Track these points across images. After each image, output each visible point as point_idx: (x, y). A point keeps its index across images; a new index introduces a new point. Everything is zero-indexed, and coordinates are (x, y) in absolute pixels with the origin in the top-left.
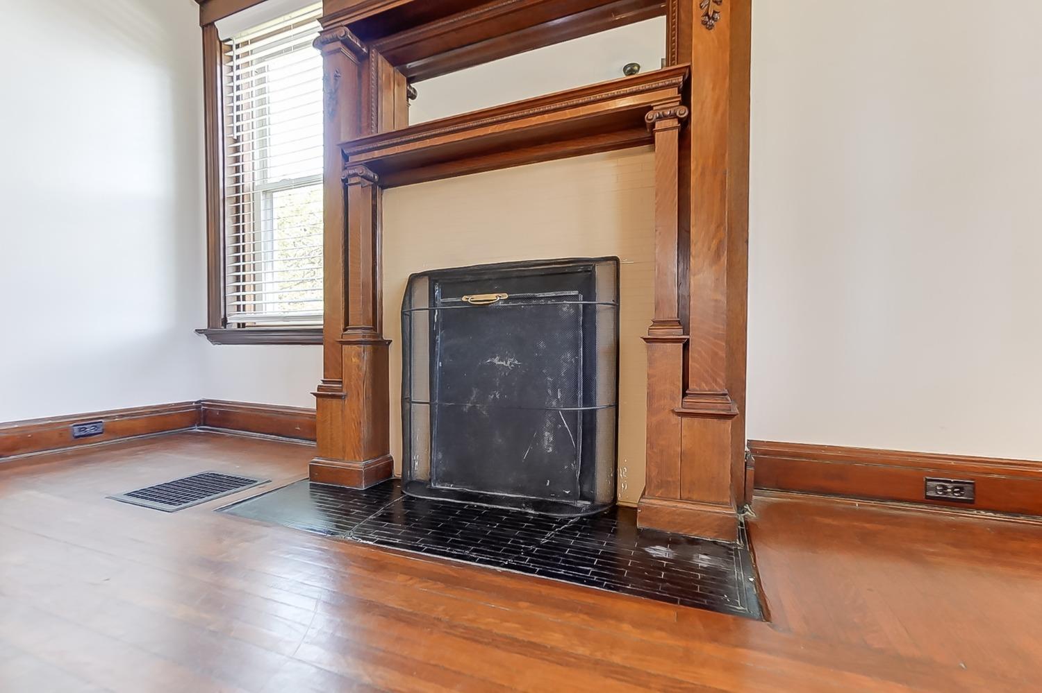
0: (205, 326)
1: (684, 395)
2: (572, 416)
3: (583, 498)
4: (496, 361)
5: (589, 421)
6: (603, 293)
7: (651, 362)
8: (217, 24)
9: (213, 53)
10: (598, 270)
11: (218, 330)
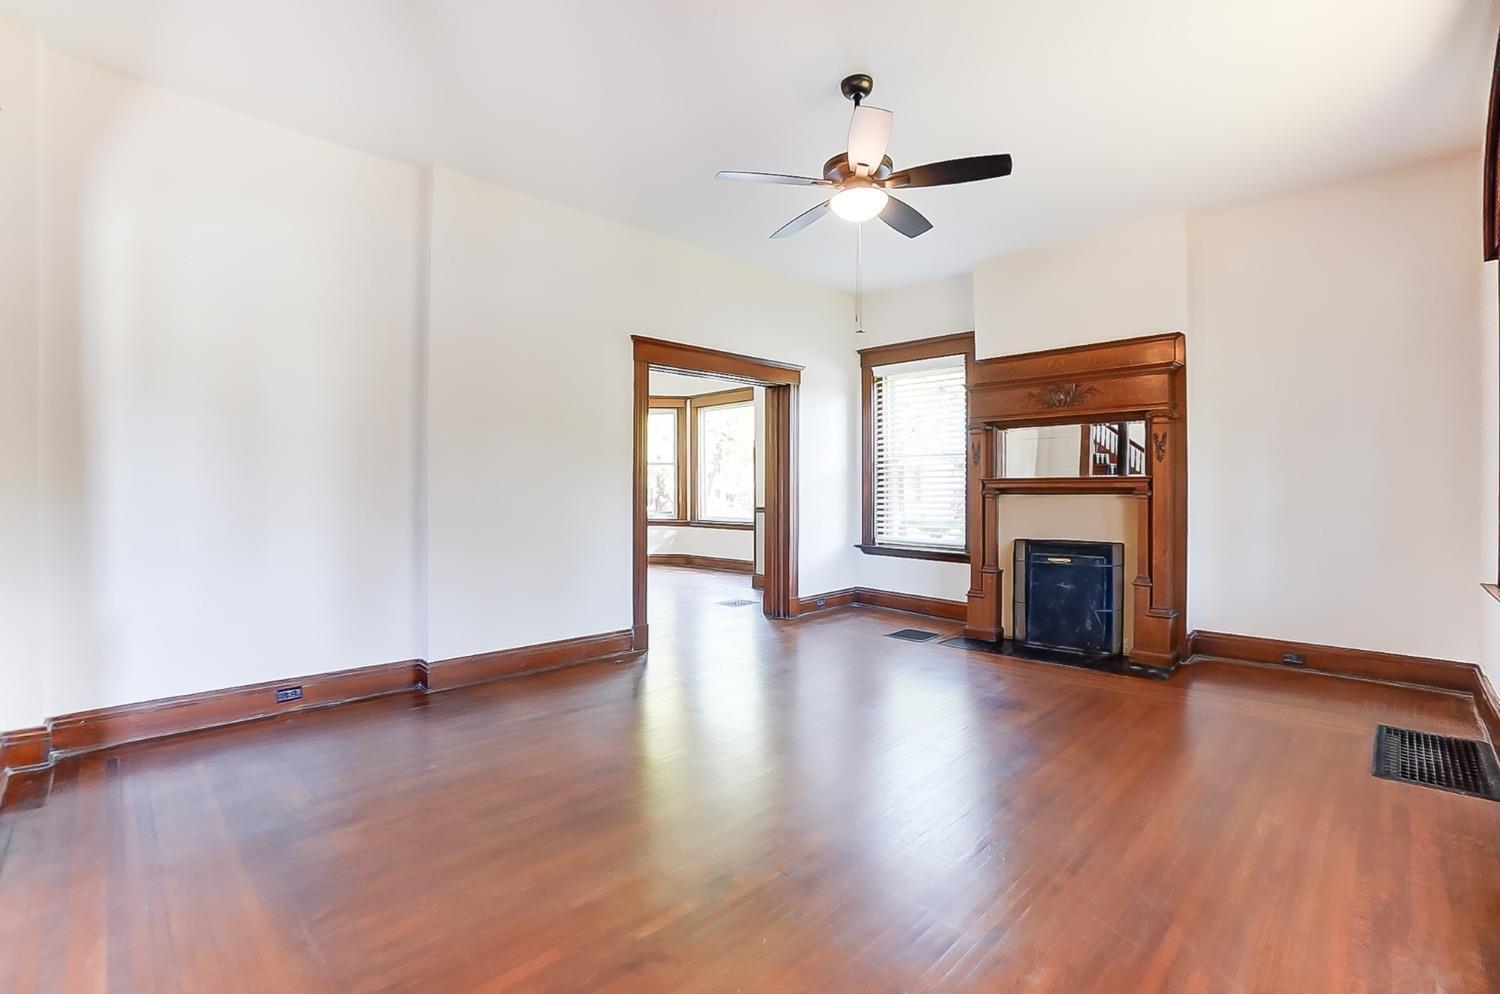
0: (860, 543)
1: (1151, 608)
2: (1101, 615)
3: (1106, 650)
4: (1062, 585)
5: (1109, 616)
6: (1116, 560)
7: (1136, 593)
8: (873, 368)
9: (869, 382)
10: (1114, 548)
11: (869, 546)
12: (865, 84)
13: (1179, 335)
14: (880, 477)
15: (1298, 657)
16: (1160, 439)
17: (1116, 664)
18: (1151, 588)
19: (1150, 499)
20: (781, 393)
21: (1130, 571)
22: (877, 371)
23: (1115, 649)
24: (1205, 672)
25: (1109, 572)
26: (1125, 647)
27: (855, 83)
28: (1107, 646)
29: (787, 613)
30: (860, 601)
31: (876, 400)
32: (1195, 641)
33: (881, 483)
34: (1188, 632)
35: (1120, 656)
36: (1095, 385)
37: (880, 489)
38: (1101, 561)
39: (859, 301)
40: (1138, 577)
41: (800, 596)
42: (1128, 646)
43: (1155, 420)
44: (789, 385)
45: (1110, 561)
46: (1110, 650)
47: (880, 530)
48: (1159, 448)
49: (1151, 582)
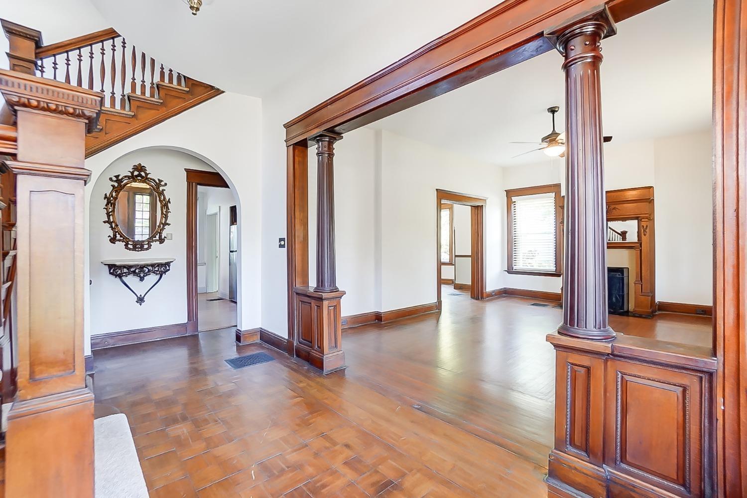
0: (507, 270)
1: (641, 292)
2: (619, 296)
5: (623, 296)
6: (625, 274)
7: (635, 286)
8: (512, 198)
9: (510, 204)
10: (624, 269)
11: (510, 271)
12: (557, 109)
13: (652, 187)
14: (515, 242)
15: (702, 311)
16: (645, 227)
17: (627, 313)
18: (642, 285)
19: (641, 250)
20: (479, 209)
21: (632, 278)
22: (514, 199)
23: (625, 309)
24: (663, 317)
25: (623, 279)
26: (630, 308)
27: (553, 109)
28: (622, 307)
29: (482, 298)
30: (507, 293)
31: (513, 211)
32: (659, 306)
33: (515, 245)
34: (656, 302)
35: (628, 311)
36: (616, 206)
37: (515, 247)
38: (619, 275)
39: (505, 170)
40: (636, 281)
41: (487, 291)
42: (632, 307)
43: (643, 220)
44: (482, 206)
45: (623, 275)
46: (623, 309)
47: (515, 264)
48: (644, 231)
49: (642, 282)
